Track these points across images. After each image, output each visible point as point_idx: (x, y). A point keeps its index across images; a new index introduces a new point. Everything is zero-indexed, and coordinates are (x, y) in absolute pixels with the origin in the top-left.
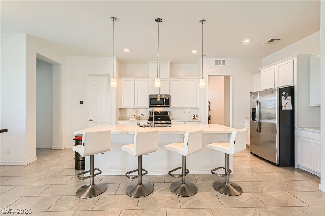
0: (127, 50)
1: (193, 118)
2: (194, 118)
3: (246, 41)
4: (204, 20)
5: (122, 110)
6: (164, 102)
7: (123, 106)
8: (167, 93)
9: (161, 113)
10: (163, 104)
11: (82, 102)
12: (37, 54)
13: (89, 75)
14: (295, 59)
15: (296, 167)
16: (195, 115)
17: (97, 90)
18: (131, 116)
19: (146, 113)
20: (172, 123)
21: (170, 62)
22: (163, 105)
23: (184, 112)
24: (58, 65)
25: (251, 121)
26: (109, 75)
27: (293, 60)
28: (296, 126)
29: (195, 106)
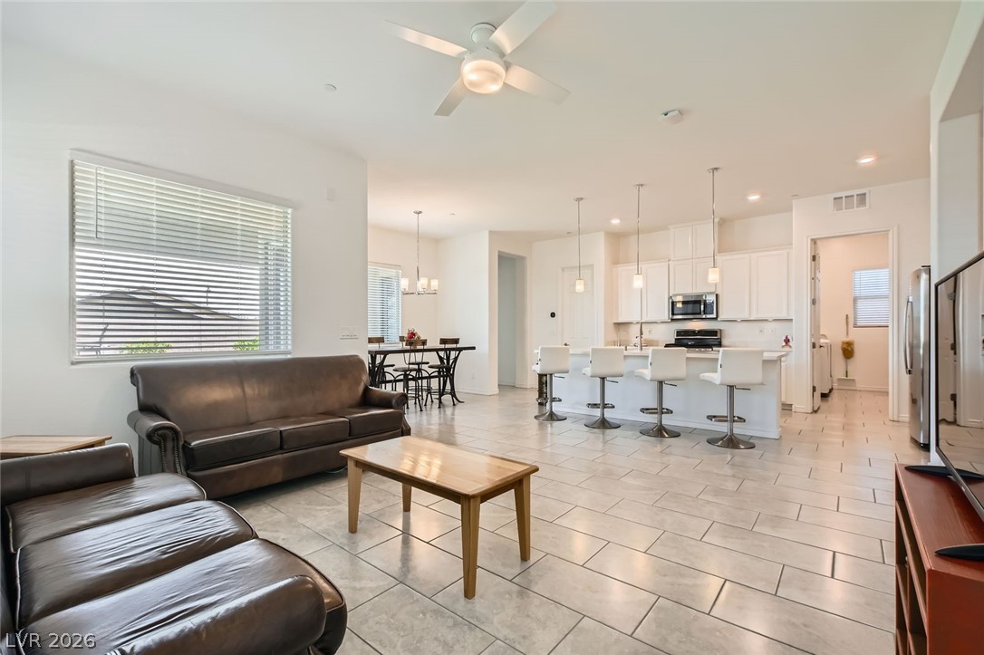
1: (784, 344)
2: (787, 345)
3: (867, 160)
4: (716, 169)
5: (622, 326)
6: (702, 309)
7: (620, 320)
9: (701, 332)
10: (700, 314)
11: (553, 315)
12: (499, 252)
13: (563, 270)
16: (790, 337)
19: (668, 333)
21: (717, 220)
23: (761, 331)
24: (522, 259)
29: (783, 315)
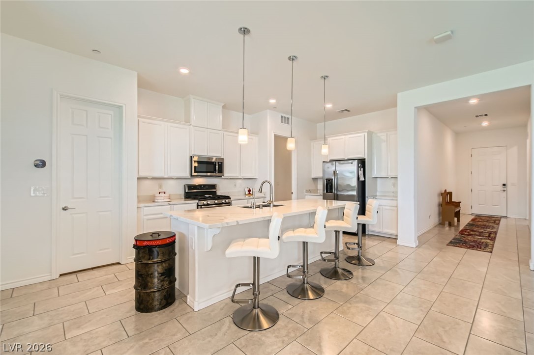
0: (184, 71)
1: (247, 193)
2: (249, 194)
6: (217, 168)
7: (140, 174)
8: (219, 155)
9: (204, 187)
10: (215, 172)
13: (61, 97)
14: (366, 134)
15: (367, 233)
16: (251, 189)
17: (86, 136)
18: (158, 195)
20: (233, 201)
21: (223, 104)
22: (214, 174)
23: (235, 185)
25: (323, 193)
26: (122, 107)
27: (364, 135)
28: (366, 196)
29: (253, 176)
